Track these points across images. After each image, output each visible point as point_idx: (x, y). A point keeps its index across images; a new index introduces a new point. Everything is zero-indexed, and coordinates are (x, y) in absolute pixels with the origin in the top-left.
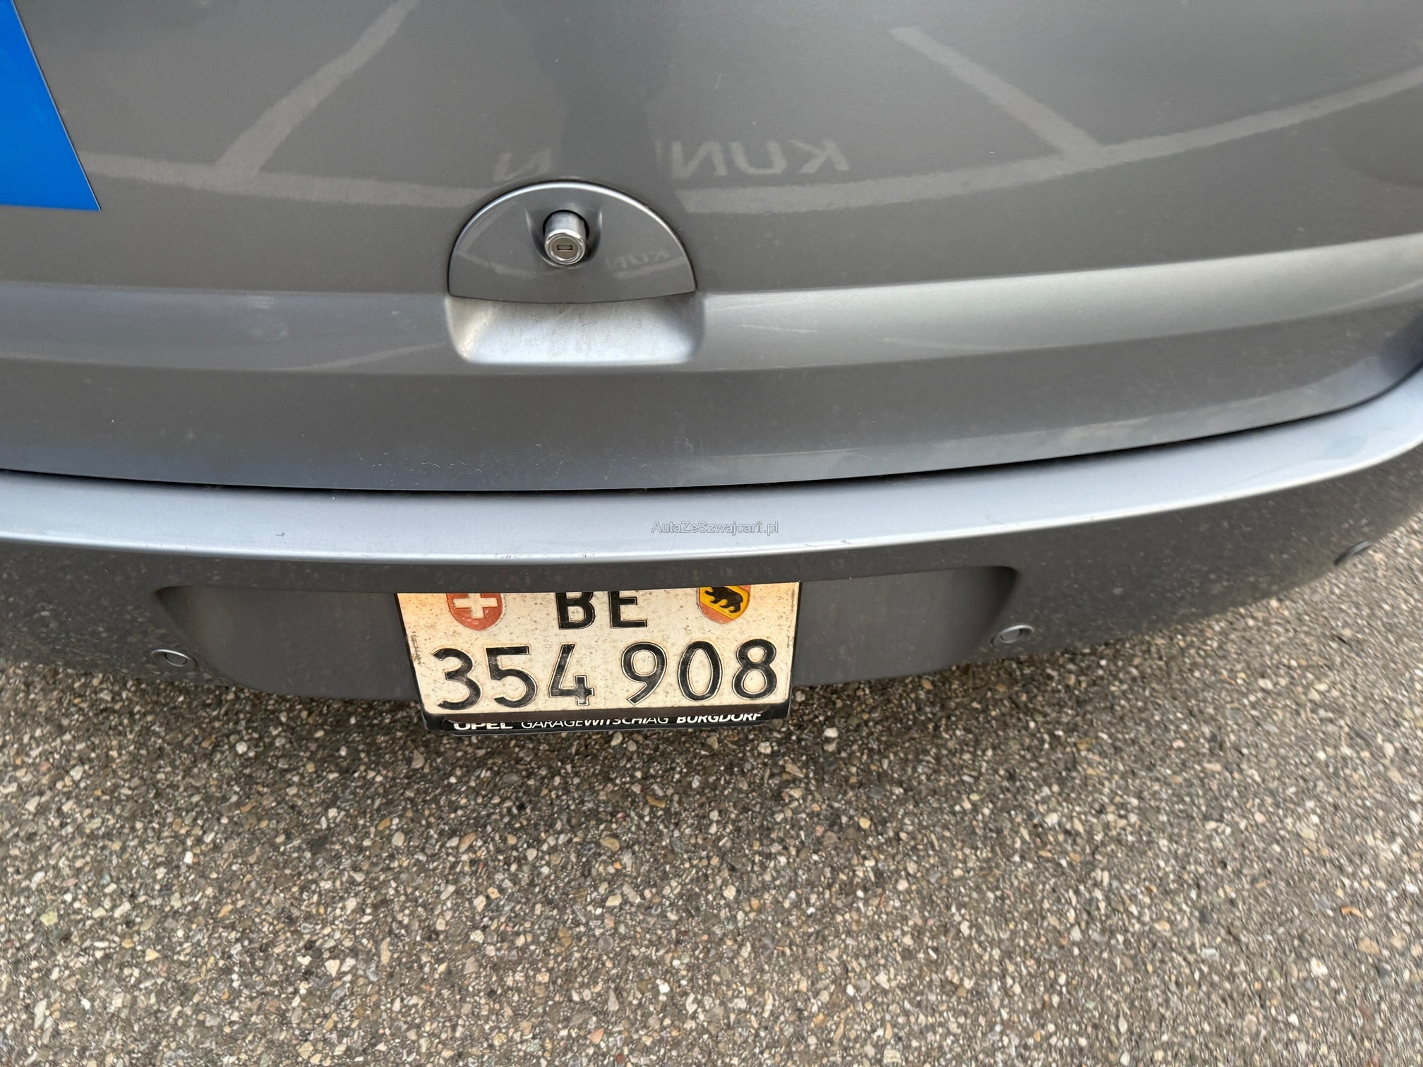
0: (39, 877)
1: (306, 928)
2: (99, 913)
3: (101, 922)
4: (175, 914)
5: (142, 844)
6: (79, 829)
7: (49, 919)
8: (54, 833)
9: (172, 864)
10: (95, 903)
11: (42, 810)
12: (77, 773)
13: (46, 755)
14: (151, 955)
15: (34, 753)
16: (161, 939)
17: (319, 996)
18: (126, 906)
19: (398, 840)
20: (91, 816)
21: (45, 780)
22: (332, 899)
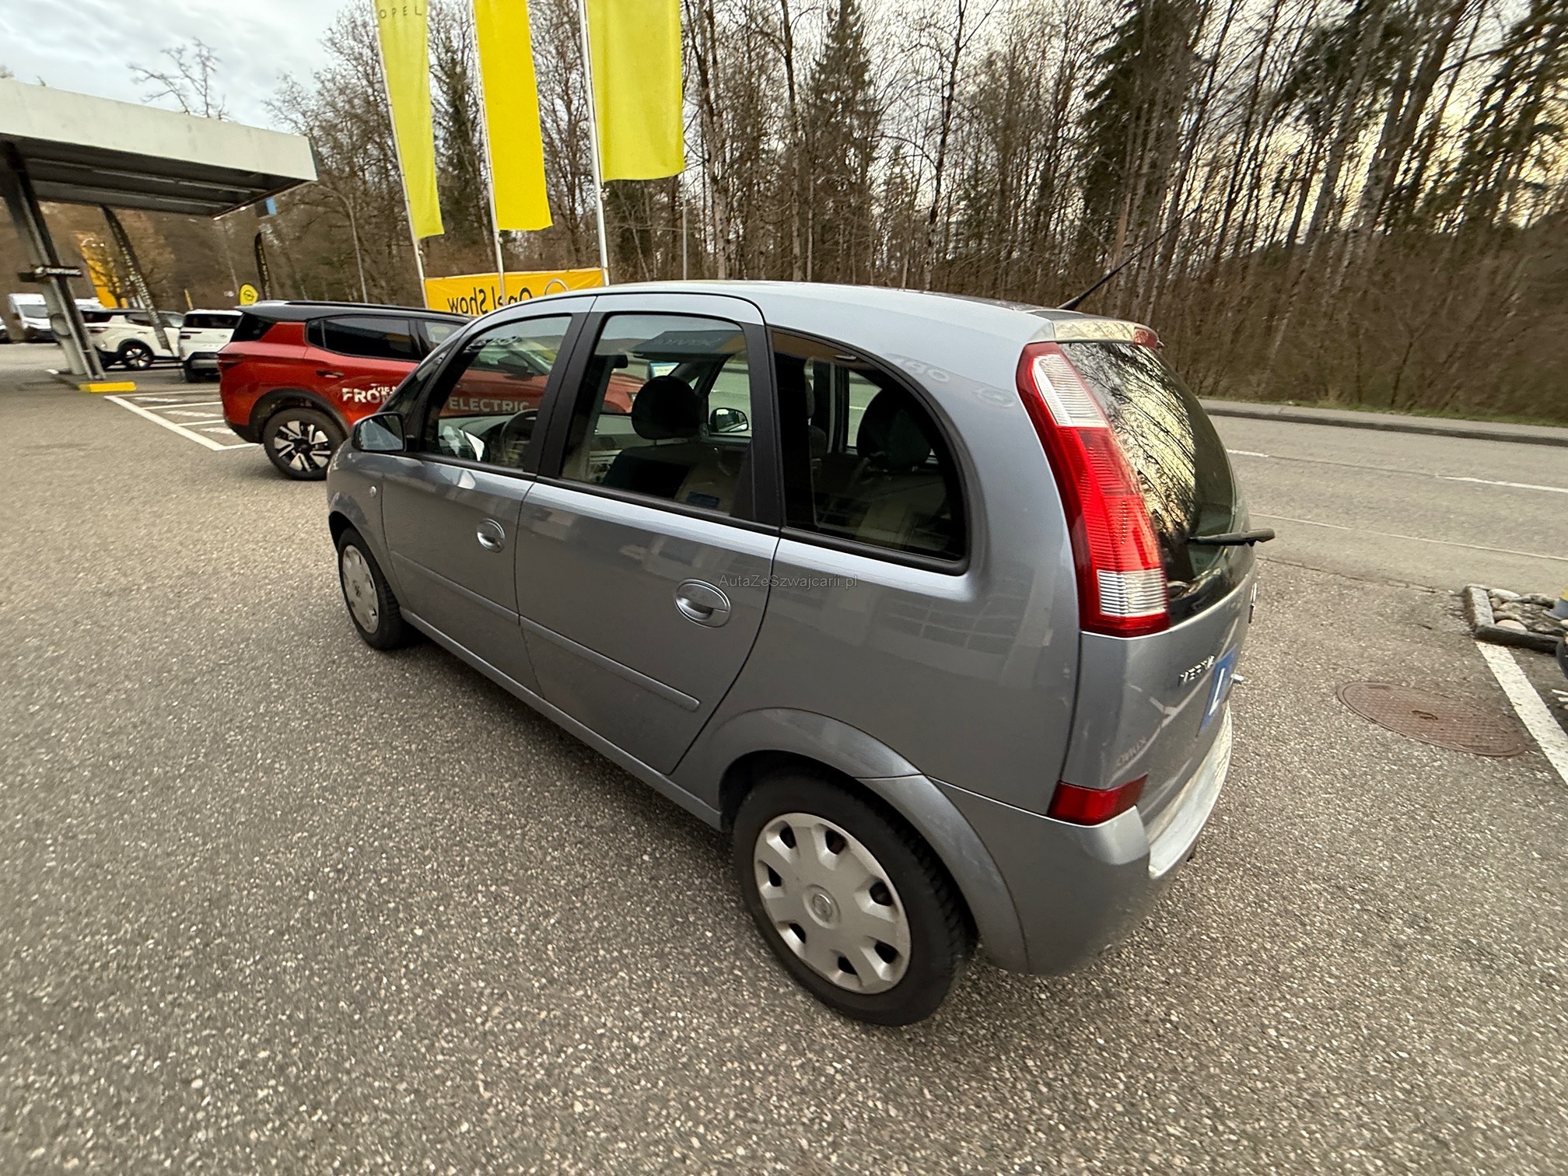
0: (1091, 1102)
1: (1151, 1018)
2: (1121, 1086)
3: (1127, 1088)
4: (1130, 1058)
5: (1085, 1053)
6: (1067, 1075)
7: (1119, 1108)
8: (1064, 1086)
9: (1101, 1048)
10: (1115, 1086)
11: (1048, 1085)
12: (1030, 1063)
13: (1011, 1070)
14: (1151, 1076)
15: (1008, 1075)
16: (1144, 1069)
17: (1187, 1028)
18: (1121, 1075)
19: (1116, 970)
20: (1061, 1067)
21: (1029, 1077)
22: (1140, 1004)
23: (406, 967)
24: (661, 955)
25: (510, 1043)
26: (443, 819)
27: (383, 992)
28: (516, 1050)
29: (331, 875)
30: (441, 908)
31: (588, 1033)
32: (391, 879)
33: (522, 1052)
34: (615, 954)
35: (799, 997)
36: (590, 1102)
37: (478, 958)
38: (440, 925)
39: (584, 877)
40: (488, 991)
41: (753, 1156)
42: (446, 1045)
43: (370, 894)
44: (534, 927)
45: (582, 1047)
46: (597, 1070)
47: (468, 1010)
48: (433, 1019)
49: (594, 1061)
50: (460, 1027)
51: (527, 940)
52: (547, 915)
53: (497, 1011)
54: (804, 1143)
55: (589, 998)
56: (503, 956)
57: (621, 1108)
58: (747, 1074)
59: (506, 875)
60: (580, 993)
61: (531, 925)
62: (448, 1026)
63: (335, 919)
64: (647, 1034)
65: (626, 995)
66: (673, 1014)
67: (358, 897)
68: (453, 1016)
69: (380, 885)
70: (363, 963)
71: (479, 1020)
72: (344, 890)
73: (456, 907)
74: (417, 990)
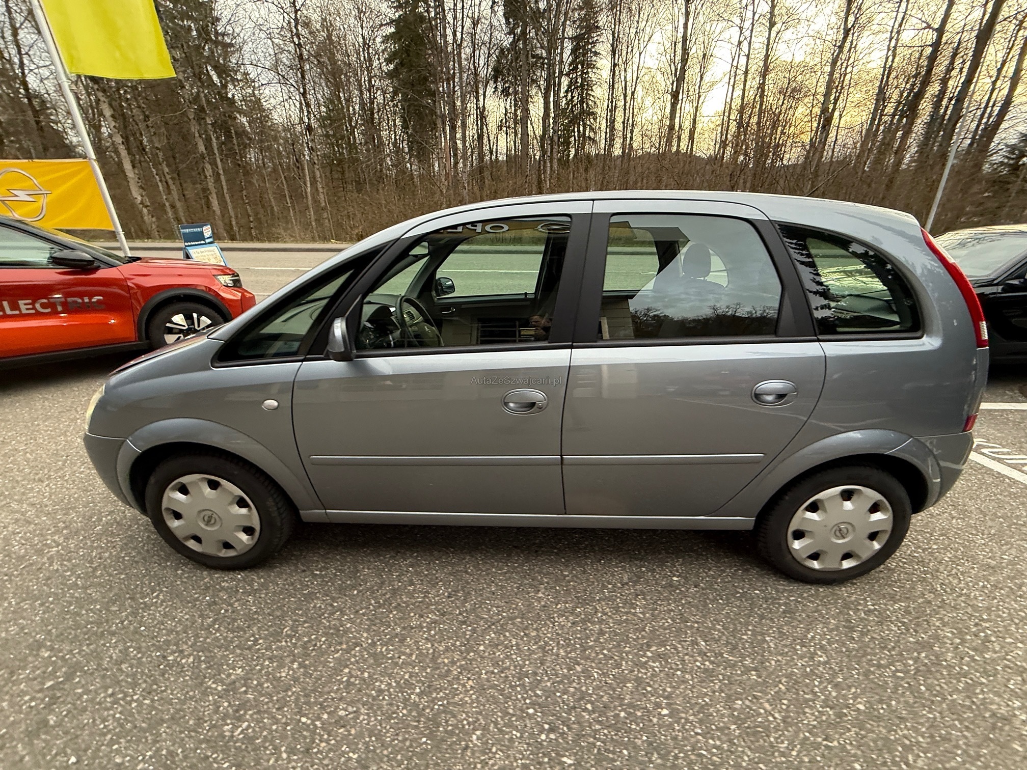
23: (697, 734)
24: (762, 617)
25: (798, 713)
26: (546, 643)
27: (714, 758)
28: (805, 713)
29: (552, 736)
30: (649, 689)
31: (806, 675)
32: (592, 703)
33: (807, 710)
34: (749, 633)
35: (821, 590)
36: (859, 700)
37: (714, 692)
38: (666, 698)
39: (672, 610)
40: (747, 703)
41: (916, 660)
42: (785, 745)
43: (599, 723)
44: (702, 654)
45: (817, 683)
46: (836, 686)
47: (760, 720)
48: (758, 741)
49: (829, 683)
50: (772, 731)
51: (712, 662)
52: (695, 643)
53: (767, 706)
54: (911, 639)
55: (778, 661)
56: (720, 681)
57: (868, 690)
58: (863, 634)
59: (640, 641)
60: (773, 663)
61: (699, 654)
62: (768, 736)
63: (611, 756)
64: (819, 653)
65: (786, 646)
66: (809, 636)
67: (596, 731)
68: (760, 729)
69: (594, 711)
70: (676, 757)
71: (771, 718)
72: (579, 736)
73: (654, 681)
74: (724, 738)
